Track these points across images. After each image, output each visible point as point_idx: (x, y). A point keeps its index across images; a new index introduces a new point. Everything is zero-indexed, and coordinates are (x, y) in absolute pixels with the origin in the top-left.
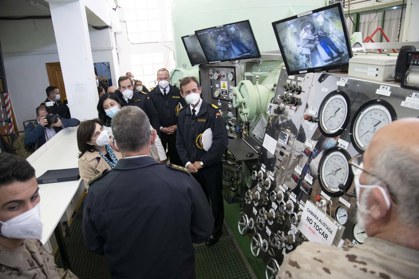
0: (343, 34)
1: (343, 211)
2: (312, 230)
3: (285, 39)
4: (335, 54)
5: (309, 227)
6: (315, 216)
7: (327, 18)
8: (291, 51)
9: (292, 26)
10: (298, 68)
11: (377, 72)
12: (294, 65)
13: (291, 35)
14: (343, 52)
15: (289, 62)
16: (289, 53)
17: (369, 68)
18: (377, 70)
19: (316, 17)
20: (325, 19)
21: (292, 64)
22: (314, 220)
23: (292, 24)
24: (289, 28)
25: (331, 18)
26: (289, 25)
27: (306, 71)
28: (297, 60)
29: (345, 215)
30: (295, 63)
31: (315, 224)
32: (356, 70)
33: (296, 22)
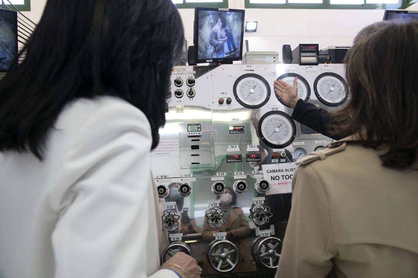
0: (240, 34)
1: (297, 153)
2: (283, 183)
3: (202, 26)
4: (232, 49)
5: (279, 184)
6: (279, 170)
7: (235, 18)
8: (204, 39)
9: (211, 16)
10: (205, 57)
11: (274, 59)
12: (203, 54)
13: (208, 25)
14: (237, 49)
15: (200, 50)
16: (202, 40)
17: (267, 57)
18: (274, 58)
19: (229, 15)
20: (233, 18)
21: (201, 52)
22: (280, 174)
23: (212, 14)
24: (208, 17)
25: (237, 19)
26: (209, 15)
27: (212, 60)
28: (206, 49)
29: (301, 154)
30: (204, 51)
31: (283, 176)
32: (254, 59)
33: (215, 14)
